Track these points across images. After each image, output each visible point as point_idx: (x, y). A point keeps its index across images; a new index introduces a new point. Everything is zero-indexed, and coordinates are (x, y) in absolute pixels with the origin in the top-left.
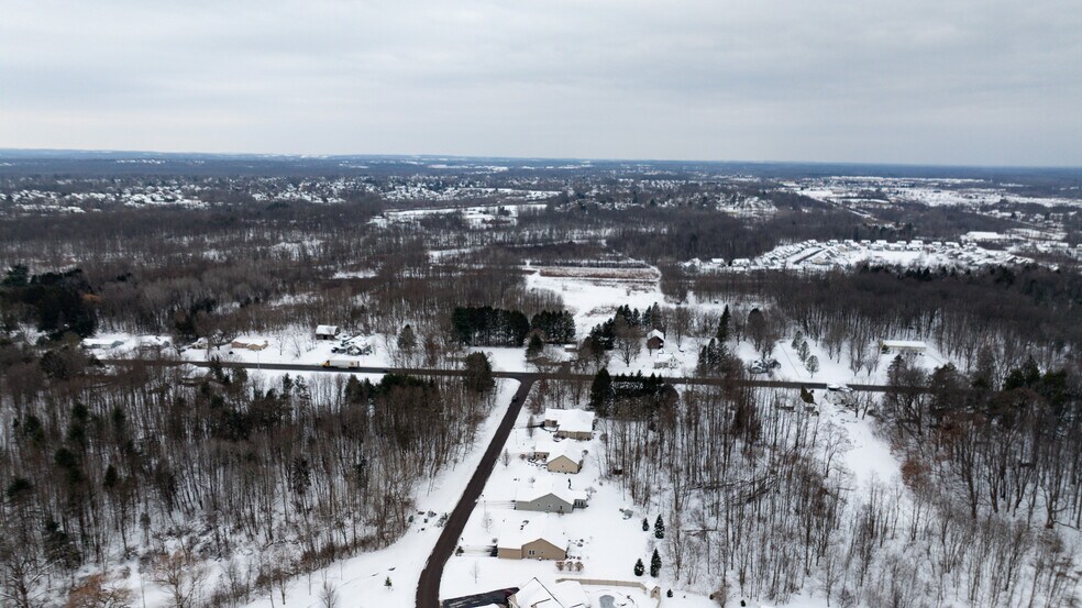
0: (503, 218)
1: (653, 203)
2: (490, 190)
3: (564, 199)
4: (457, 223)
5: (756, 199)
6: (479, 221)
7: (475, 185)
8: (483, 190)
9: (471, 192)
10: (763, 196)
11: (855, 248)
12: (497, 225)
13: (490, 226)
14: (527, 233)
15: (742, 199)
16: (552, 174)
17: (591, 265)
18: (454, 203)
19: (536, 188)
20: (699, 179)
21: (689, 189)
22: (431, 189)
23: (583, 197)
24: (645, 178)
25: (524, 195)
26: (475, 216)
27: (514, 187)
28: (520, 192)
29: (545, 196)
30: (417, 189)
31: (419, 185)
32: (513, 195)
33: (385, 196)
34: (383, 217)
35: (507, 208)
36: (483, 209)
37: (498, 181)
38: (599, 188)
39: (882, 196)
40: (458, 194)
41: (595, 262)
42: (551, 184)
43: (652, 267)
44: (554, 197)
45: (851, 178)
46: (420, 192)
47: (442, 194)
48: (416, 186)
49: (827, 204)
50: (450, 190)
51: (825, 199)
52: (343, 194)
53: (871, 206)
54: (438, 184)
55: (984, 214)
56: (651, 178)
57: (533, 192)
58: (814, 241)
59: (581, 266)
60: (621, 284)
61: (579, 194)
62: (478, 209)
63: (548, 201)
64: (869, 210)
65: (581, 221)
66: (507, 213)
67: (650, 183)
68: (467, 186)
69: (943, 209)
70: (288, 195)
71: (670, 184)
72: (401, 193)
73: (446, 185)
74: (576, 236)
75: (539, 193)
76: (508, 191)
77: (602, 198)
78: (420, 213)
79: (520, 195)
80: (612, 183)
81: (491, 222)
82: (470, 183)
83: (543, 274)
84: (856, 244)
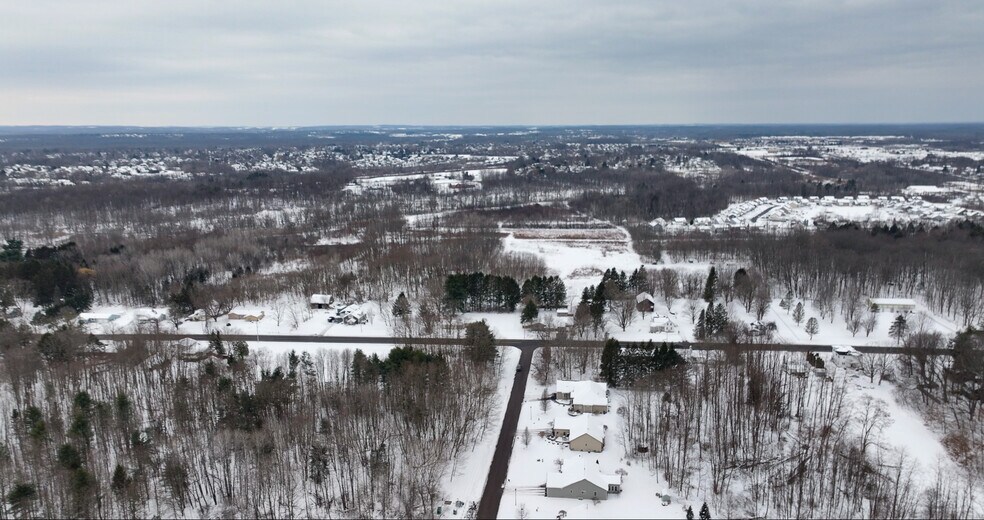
0: (469, 183)
1: (605, 164)
2: (451, 156)
3: (522, 163)
4: (425, 188)
5: (699, 159)
6: (446, 185)
7: (435, 152)
8: (445, 156)
9: (434, 158)
10: (705, 157)
11: (805, 205)
12: (464, 190)
13: (457, 190)
14: (494, 196)
15: (686, 160)
16: (506, 140)
17: (560, 227)
18: (420, 170)
19: (493, 153)
20: (639, 141)
21: (635, 152)
22: (396, 156)
23: (538, 161)
24: (591, 142)
25: (483, 161)
26: (442, 181)
27: (472, 153)
28: (479, 157)
29: (502, 161)
30: (384, 157)
31: (384, 153)
32: (472, 160)
33: (355, 164)
34: (356, 184)
35: (470, 173)
36: (449, 174)
37: (456, 147)
38: (550, 152)
39: (815, 154)
40: (422, 161)
41: (563, 223)
42: (506, 150)
43: (619, 228)
44: (512, 162)
45: (779, 138)
46: (386, 159)
47: (407, 161)
48: (381, 154)
49: (765, 163)
50: (413, 157)
51: (763, 157)
52: (315, 163)
53: (807, 164)
54: (402, 152)
55: (917, 168)
56: (596, 142)
57: (490, 158)
58: (765, 198)
59: (550, 228)
60: (593, 245)
61: (534, 159)
62: (444, 174)
63: (506, 165)
64: (807, 167)
65: (541, 184)
66: (471, 178)
67: (596, 147)
68: (429, 153)
69: (876, 165)
70: (264, 165)
71: (614, 147)
72: (368, 161)
73: (409, 152)
74: (539, 198)
75: (496, 158)
76: (468, 157)
77: (558, 162)
78: (390, 179)
79: (479, 161)
80: (561, 147)
81: (456, 187)
82: (431, 150)
83: (517, 237)
84: (805, 201)
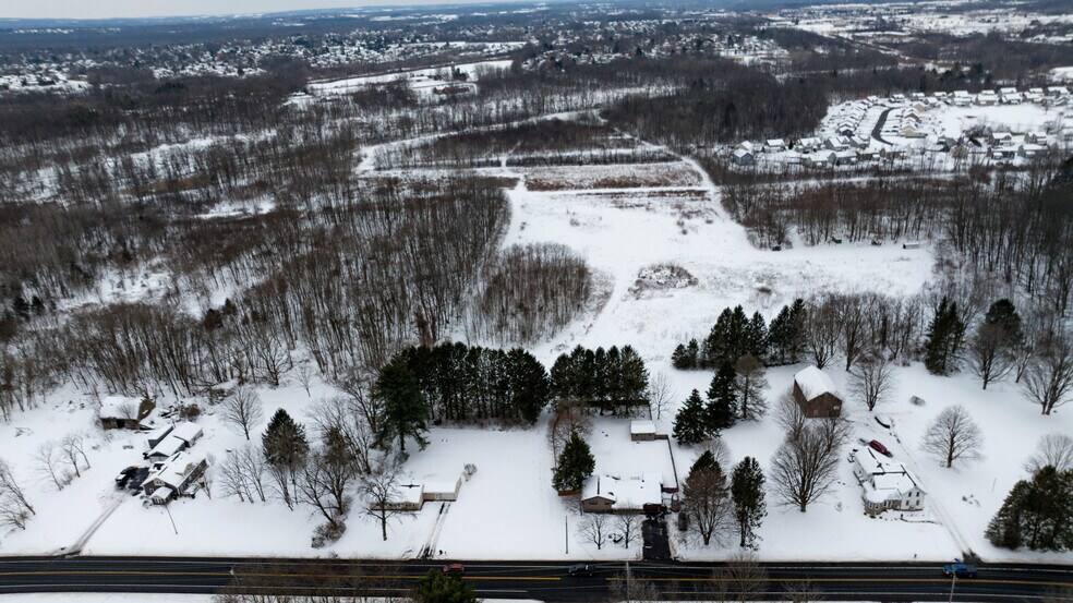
0: (461, 85)
1: (639, 51)
2: (440, 45)
3: (530, 52)
4: (401, 95)
5: (754, 39)
7: (422, 40)
8: (432, 45)
9: (419, 48)
12: (453, 96)
13: (444, 96)
14: (494, 105)
15: (740, 41)
16: (508, 20)
18: (397, 66)
19: (494, 39)
20: (668, 16)
21: (670, 31)
23: (551, 48)
24: (613, 18)
25: (481, 49)
26: (424, 84)
27: (467, 39)
28: (476, 44)
29: (505, 50)
30: (357, 49)
31: (358, 43)
32: (467, 50)
34: (306, 92)
35: (463, 68)
36: (433, 72)
37: (449, 32)
38: (565, 35)
40: (403, 53)
42: (509, 33)
43: (685, 159)
44: (518, 51)
46: (359, 52)
47: (383, 53)
48: (354, 45)
50: (393, 47)
53: (892, 41)
54: (380, 41)
56: (619, 18)
57: (490, 45)
61: (546, 45)
62: (427, 72)
63: (511, 55)
64: (893, 45)
65: (559, 83)
66: (464, 77)
67: (620, 25)
68: (413, 41)
71: (642, 26)
73: (389, 41)
75: (498, 45)
76: (461, 44)
77: (577, 49)
79: (475, 49)
80: (578, 27)
81: (443, 91)
82: (416, 37)
